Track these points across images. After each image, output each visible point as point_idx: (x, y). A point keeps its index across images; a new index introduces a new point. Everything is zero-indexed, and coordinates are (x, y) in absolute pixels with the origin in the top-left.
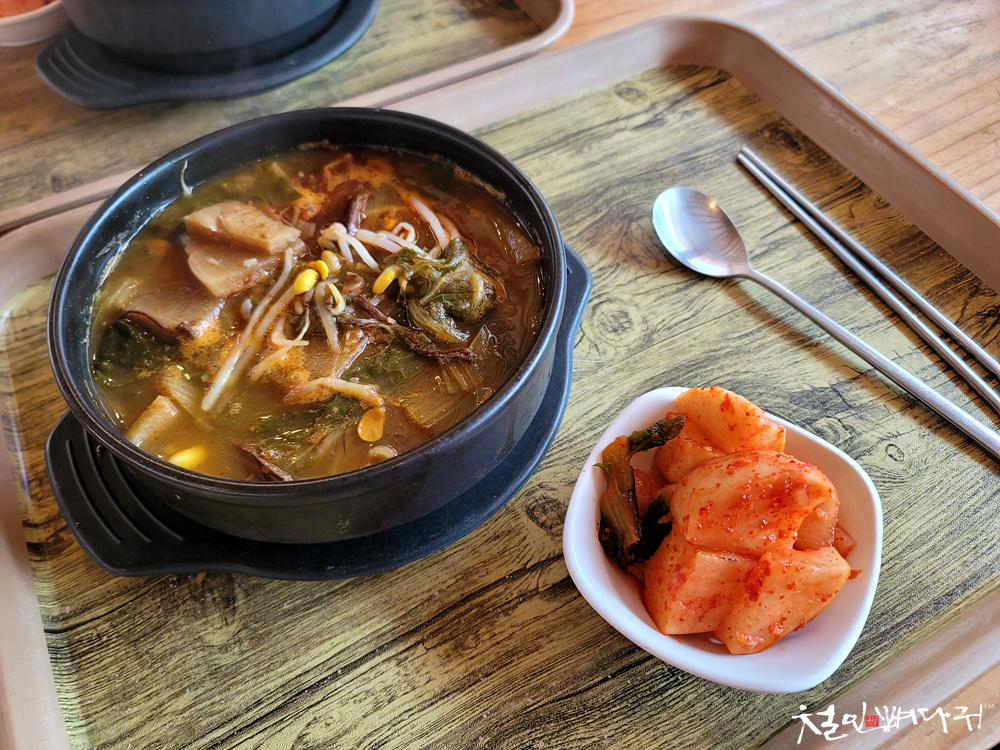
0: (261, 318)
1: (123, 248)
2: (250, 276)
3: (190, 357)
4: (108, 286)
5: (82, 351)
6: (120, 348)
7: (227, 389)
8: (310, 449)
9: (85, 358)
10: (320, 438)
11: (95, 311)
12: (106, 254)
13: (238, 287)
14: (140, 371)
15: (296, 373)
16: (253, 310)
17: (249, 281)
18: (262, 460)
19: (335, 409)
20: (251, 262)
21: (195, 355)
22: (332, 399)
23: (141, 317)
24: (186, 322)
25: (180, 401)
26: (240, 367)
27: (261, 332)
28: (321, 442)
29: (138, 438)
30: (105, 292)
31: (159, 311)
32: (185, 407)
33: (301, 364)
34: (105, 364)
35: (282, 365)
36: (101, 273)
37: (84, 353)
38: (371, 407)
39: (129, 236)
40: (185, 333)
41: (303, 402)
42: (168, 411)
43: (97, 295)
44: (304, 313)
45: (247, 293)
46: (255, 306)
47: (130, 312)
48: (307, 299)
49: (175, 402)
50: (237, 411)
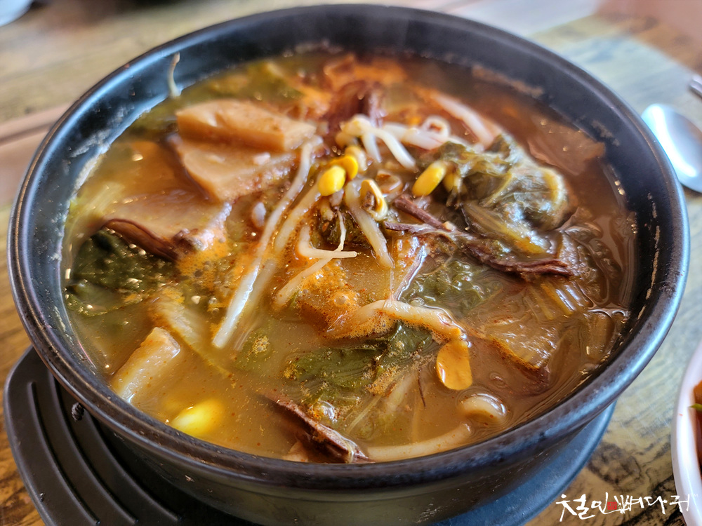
0: (279, 226)
1: (103, 150)
2: (260, 175)
3: (192, 276)
4: (86, 192)
5: (51, 268)
6: (101, 265)
7: (246, 318)
8: (374, 402)
9: (55, 277)
10: (386, 386)
11: (70, 220)
12: (83, 155)
13: (247, 188)
14: (127, 294)
15: (340, 294)
16: (267, 217)
17: (260, 182)
18: (311, 422)
19: (401, 345)
20: (263, 159)
21: (198, 274)
22: (393, 330)
23: (127, 226)
24: (186, 230)
25: (183, 335)
26: (261, 287)
27: (281, 243)
28: (388, 392)
29: (129, 390)
30: (82, 199)
31: (150, 218)
32: (190, 343)
33: (343, 282)
34: (81, 285)
35: (318, 284)
36: (77, 176)
37: (55, 271)
38: (448, 339)
39: (110, 136)
40: (185, 244)
41: (353, 334)
42: (169, 348)
43: (73, 201)
44: (335, 220)
45: (257, 196)
46: (270, 211)
47: (113, 220)
48: (336, 201)
49: (176, 336)
50: (263, 348)
